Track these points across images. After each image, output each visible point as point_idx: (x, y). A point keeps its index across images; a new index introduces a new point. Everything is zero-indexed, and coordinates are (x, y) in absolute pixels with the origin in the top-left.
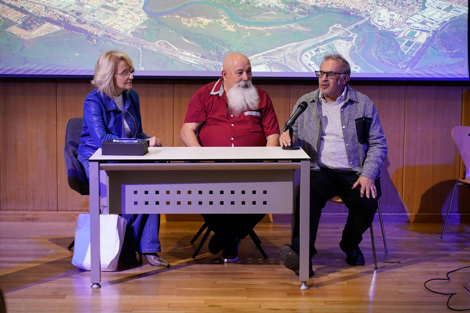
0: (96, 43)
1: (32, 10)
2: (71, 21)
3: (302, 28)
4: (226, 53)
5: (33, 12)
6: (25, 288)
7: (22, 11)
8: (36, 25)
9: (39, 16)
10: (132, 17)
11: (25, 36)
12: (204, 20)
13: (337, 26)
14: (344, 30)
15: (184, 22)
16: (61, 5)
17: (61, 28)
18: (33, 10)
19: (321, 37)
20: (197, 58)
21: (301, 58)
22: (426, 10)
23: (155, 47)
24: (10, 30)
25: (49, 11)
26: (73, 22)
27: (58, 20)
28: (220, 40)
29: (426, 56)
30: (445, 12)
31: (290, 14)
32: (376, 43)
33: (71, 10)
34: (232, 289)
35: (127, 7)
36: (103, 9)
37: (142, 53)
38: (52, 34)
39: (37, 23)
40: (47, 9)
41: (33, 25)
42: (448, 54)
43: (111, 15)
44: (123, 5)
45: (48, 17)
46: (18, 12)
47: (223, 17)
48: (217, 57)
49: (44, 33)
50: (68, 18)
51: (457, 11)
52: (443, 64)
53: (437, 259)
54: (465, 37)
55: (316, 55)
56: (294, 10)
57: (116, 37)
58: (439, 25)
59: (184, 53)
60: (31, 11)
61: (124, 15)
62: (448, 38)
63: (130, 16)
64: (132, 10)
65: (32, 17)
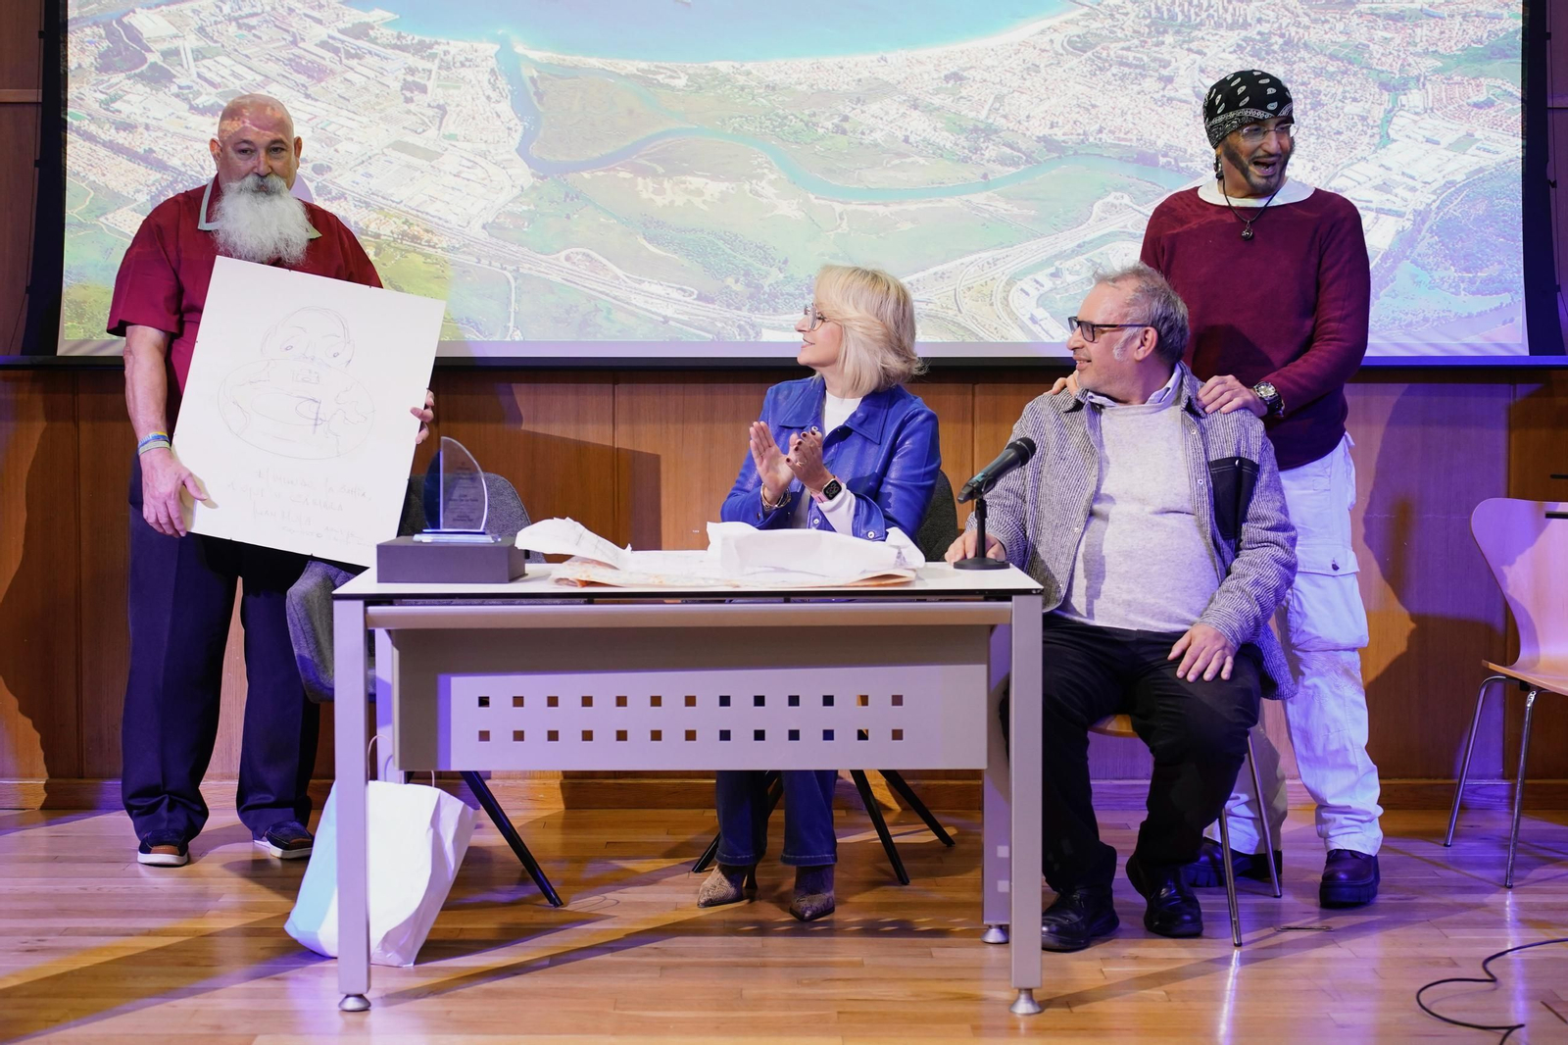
3: (1009, 207)
4: (775, 286)
5: (183, 164)
6: (127, 1011)
7: (150, 164)
10: (484, 176)
12: (707, 184)
13: (1117, 198)
14: (1140, 212)
15: (645, 191)
18: (183, 161)
19: (1067, 233)
20: (685, 302)
21: (1006, 299)
22: (1393, 146)
23: (557, 268)
24: (112, 220)
28: (757, 246)
29: (1394, 291)
30: (1451, 154)
31: (970, 162)
34: (794, 1014)
35: (468, 146)
36: (397, 154)
37: (516, 288)
42: (1463, 282)
43: (422, 172)
44: (458, 140)
46: (136, 166)
47: (765, 174)
51: (1489, 151)
52: (1447, 314)
53: (1448, 918)
54: (1514, 229)
55: (1051, 291)
56: (983, 152)
57: (435, 239)
58: (1434, 193)
59: (646, 286)
60: (175, 162)
61: (460, 172)
62: (1463, 235)
63: (480, 173)
64: (484, 155)
65: (179, 180)
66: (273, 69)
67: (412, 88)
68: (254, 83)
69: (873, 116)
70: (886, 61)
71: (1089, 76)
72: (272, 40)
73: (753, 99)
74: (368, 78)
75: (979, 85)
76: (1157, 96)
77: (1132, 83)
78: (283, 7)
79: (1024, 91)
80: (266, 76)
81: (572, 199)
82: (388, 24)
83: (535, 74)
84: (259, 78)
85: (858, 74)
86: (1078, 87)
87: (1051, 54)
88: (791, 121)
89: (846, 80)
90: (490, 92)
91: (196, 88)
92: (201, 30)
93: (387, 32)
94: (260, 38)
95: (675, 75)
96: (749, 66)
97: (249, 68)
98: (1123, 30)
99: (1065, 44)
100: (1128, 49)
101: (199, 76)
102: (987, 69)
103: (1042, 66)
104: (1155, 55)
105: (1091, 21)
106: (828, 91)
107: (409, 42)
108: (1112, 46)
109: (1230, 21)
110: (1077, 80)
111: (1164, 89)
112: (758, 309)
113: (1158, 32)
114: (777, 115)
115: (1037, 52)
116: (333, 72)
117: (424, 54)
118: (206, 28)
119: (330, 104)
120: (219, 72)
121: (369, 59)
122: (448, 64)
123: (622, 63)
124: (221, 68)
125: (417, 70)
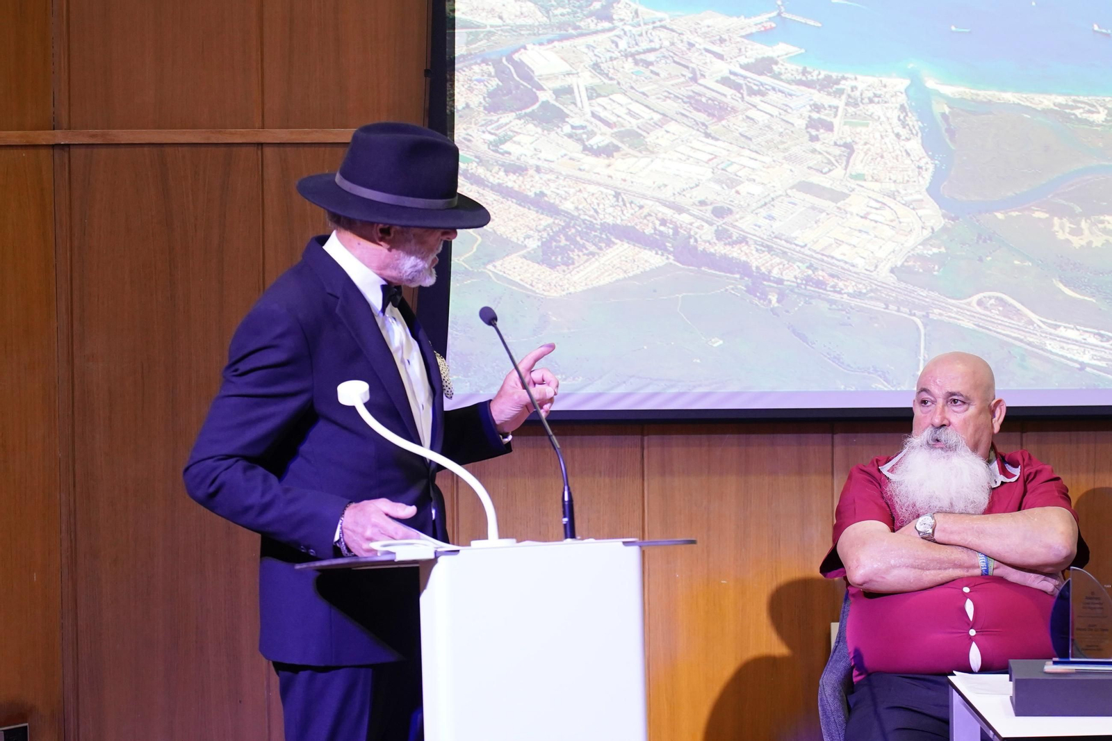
0: (776, 305)
1: (573, 203)
2: (697, 236)
5: (577, 208)
7: (541, 208)
8: (586, 252)
9: (595, 221)
10: (893, 218)
11: (548, 288)
15: (1061, 232)
16: (666, 186)
17: (664, 258)
18: (576, 204)
20: (1103, 347)
23: (968, 313)
24: (500, 268)
25: (628, 205)
26: (704, 238)
27: (655, 234)
33: (699, 199)
35: (877, 186)
36: (801, 195)
37: (925, 335)
38: (635, 277)
39: (587, 243)
40: (620, 200)
41: (576, 251)
43: (828, 214)
44: (865, 180)
45: (624, 223)
46: (526, 210)
49: (609, 275)
50: (689, 226)
57: (841, 284)
59: (1062, 332)
60: (568, 206)
61: (868, 213)
63: (887, 214)
64: (892, 196)
65: (571, 225)
66: (671, 106)
67: (818, 126)
68: (651, 122)
72: (670, 77)
74: (772, 116)
78: (682, 41)
80: (664, 115)
81: (985, 241)
82: (792, 59)
83: (947, 110)
84: (657, 117)
90: (899, 130)
91: (590, 128)
92: (596, 66)
93: (792, 67)
94: (657, 74)
95: (1093, 109)
97: (646, 106)
101: (593, 115)
107: (815, 78)
116: (734, 110)
117: (830, 90)
118: (602, 65)
119: (731, 143)
120: (614, 111)
121: (772, 96)
122: (856, 100)
123: (1038, 98)
124: (617, 107)
125: (823, 107)
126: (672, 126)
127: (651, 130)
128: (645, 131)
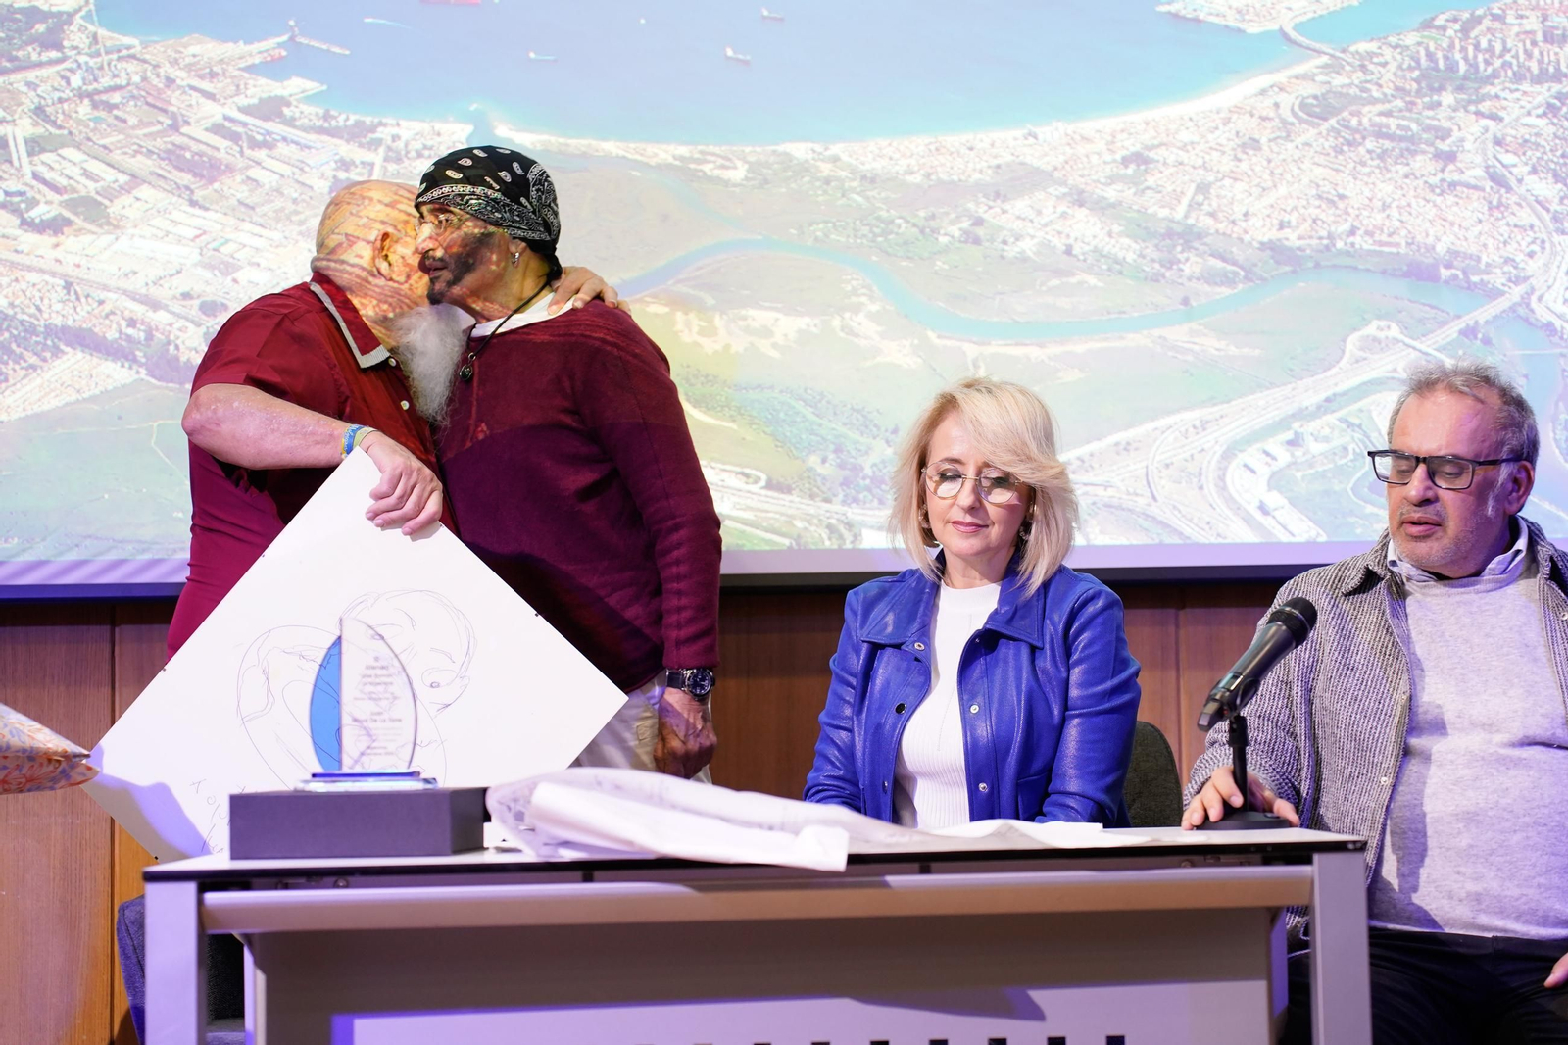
1: (6, 297)
2: (179, 342)
3: (1222, 344)
4: (881, 466)
5: (12, 305)
8: (23, 364)
9: (36, 323)
12: (777, 320)
13: (1380, 329)
14: (1414, 348)
15: (687, 332)
16: (135, 273)
17: (133, 372)
18: (11, 300)
19: (1309, 381)
20: (749, 492)
21: (1222, 478)
25: (83, 300)
26: (188, 343)
27: (120, 338)
28: (853, 409)
31: (1163, 282)
32: (1561, 404)
33: (181, 290)
38: (93, 399)
39: (25, 353)
40: (72, 292)
41: (10, 362)
45: (78, 324)
47: (862, 304)
48: (842, 485)
49: (57, 396)
50: (168, 328)
55: (1288, 466)
56: (1181, 266)
65: (4, 327)
66: (142, 164)
68: (115, 186)
69: (1019, 217)
70: (1036, 138)
71: (1333, 154)
72: (142, 124)
73: (843, 196)
74: (282, 176)
75: (1172, 170)
76: (1434, 181)
77: (1396, 163)
78: (158, 76)
79: (1240, 177)
80: (133, 176)
82: (311, 99)
84: (123, 179)
85: (995, 157)
86: (1319, 170)
87: (1276, 123)
88: (899, 227)
89: (978, 166)
91: (30, 194)
92: (39, 111)
93: (308, 109)
95: (727, 163)
96: (836, 149)
97: (109, 164)
98: (1380, 86)
99: (1296, 109)
100: (1388, 114)
101: (36, 176)
102: (1184, 148)
103: (1264, 141)
104: (1428, 121)
105: (1333, 75)
106: (952, 182)
107: (341, 124)
108: (1366, 109)
109: (1535, 70)
110: (1316, 159)
111: (1442, 170)
112: (856, 500)
113: (1432, 89)
114: (878, 218)
115: (1255, 120)
116: (230, 169)
117: (363, 140)
118: (47, 109)
119: (226, 214)
120: (64, 171)
121: (283, 149)
122: (398, 153)
123: (651, 149)
124: (68, 165)
125: (353, 163)
126: (145, 192)
127: (116, 197)
128: (105, 198)
